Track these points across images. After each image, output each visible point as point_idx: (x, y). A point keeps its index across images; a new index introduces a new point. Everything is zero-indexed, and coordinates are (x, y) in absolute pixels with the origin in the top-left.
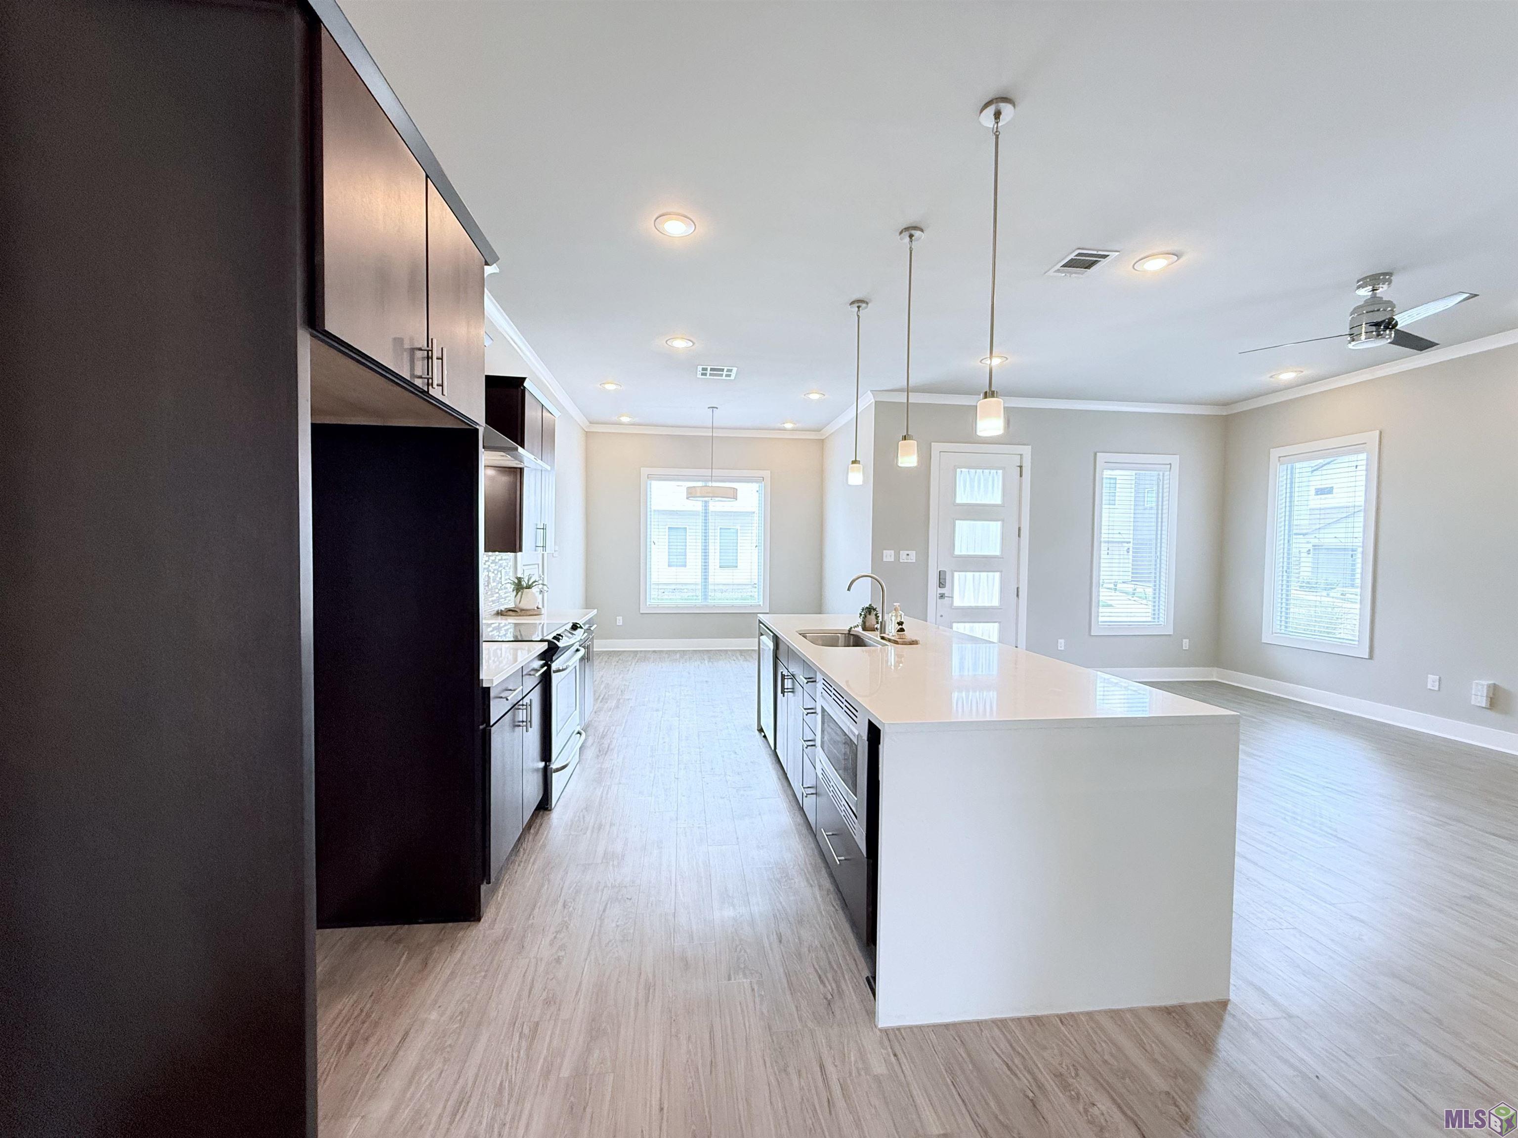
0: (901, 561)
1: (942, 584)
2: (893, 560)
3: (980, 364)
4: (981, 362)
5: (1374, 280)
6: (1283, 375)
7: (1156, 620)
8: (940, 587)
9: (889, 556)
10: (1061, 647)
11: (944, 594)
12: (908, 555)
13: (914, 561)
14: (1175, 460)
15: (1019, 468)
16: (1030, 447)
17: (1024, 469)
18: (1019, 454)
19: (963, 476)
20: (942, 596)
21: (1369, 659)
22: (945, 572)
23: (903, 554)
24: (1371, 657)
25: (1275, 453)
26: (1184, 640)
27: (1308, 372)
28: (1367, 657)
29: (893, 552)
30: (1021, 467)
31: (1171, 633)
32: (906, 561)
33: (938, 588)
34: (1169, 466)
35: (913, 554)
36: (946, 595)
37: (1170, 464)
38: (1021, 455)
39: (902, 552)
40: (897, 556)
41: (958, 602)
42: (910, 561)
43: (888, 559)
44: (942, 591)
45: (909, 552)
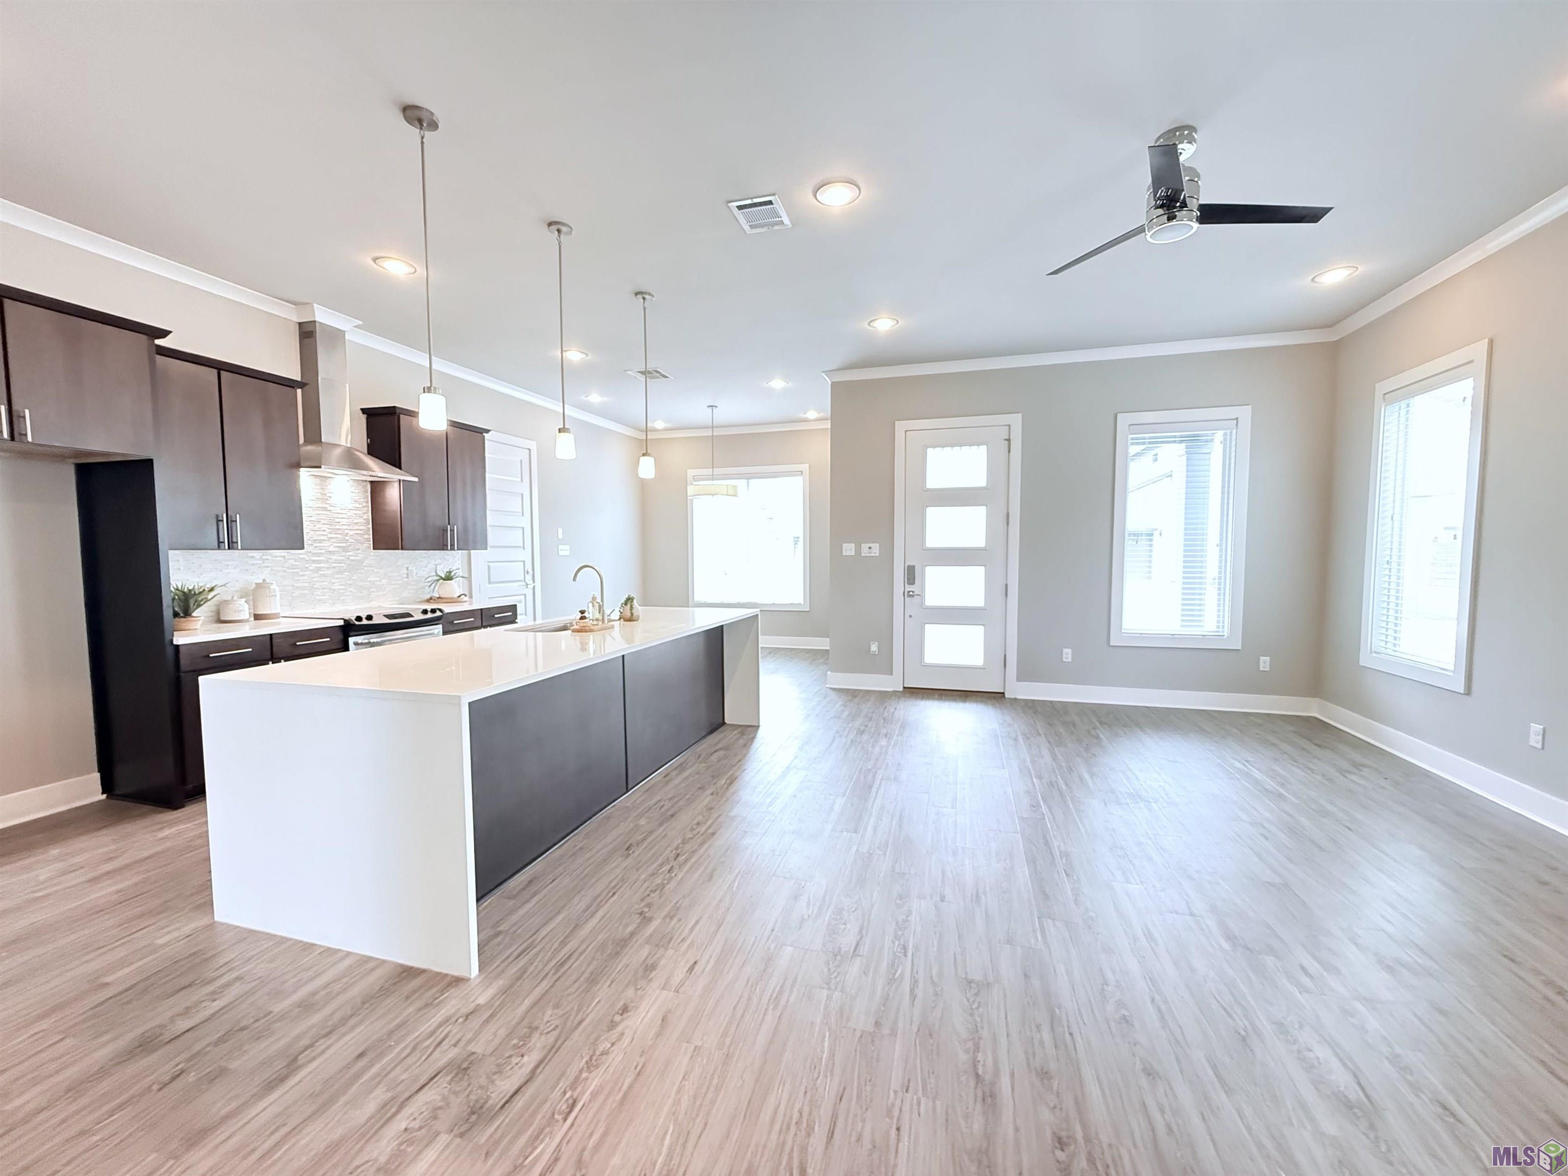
0: (863, 555)
1: (910, 581)
2: (853, 554)
3: (868, 327)
4: (869, 324)
6: (1327, 275)
8: (908, 584)
9: (849, 549)
10: (1067, 658)
11: (913, 592)
12: (870, 548)
13: (877, 555)
14: (1245, 413)
15: (1006, 442)
16: (1020, 415)
17: (1013, 442)
18: (1006, 425)
19: (934, 456)
20: (910, 595)
21: (1465, 694)
22: (914, 567)
23: (865, 547)
24: (1468, 691)
25: (1381, 388)
26: (1262, 658)
28: (1462, 692)
29: (853, 545)
30: (1009, 440)
31: (1241, 647)
32: (868, 555)
33: (906, 585)
34: (1235, 421)
35: (875, 547)
36: (915, 593)
37: (1237, 419)
38: (1009, 426)
39: (863, 545)
40: (858, 550)
41: (930, 601)
42: (873, 555)
43: (849, 554)
44: (913, 588)
45: (872, 545)
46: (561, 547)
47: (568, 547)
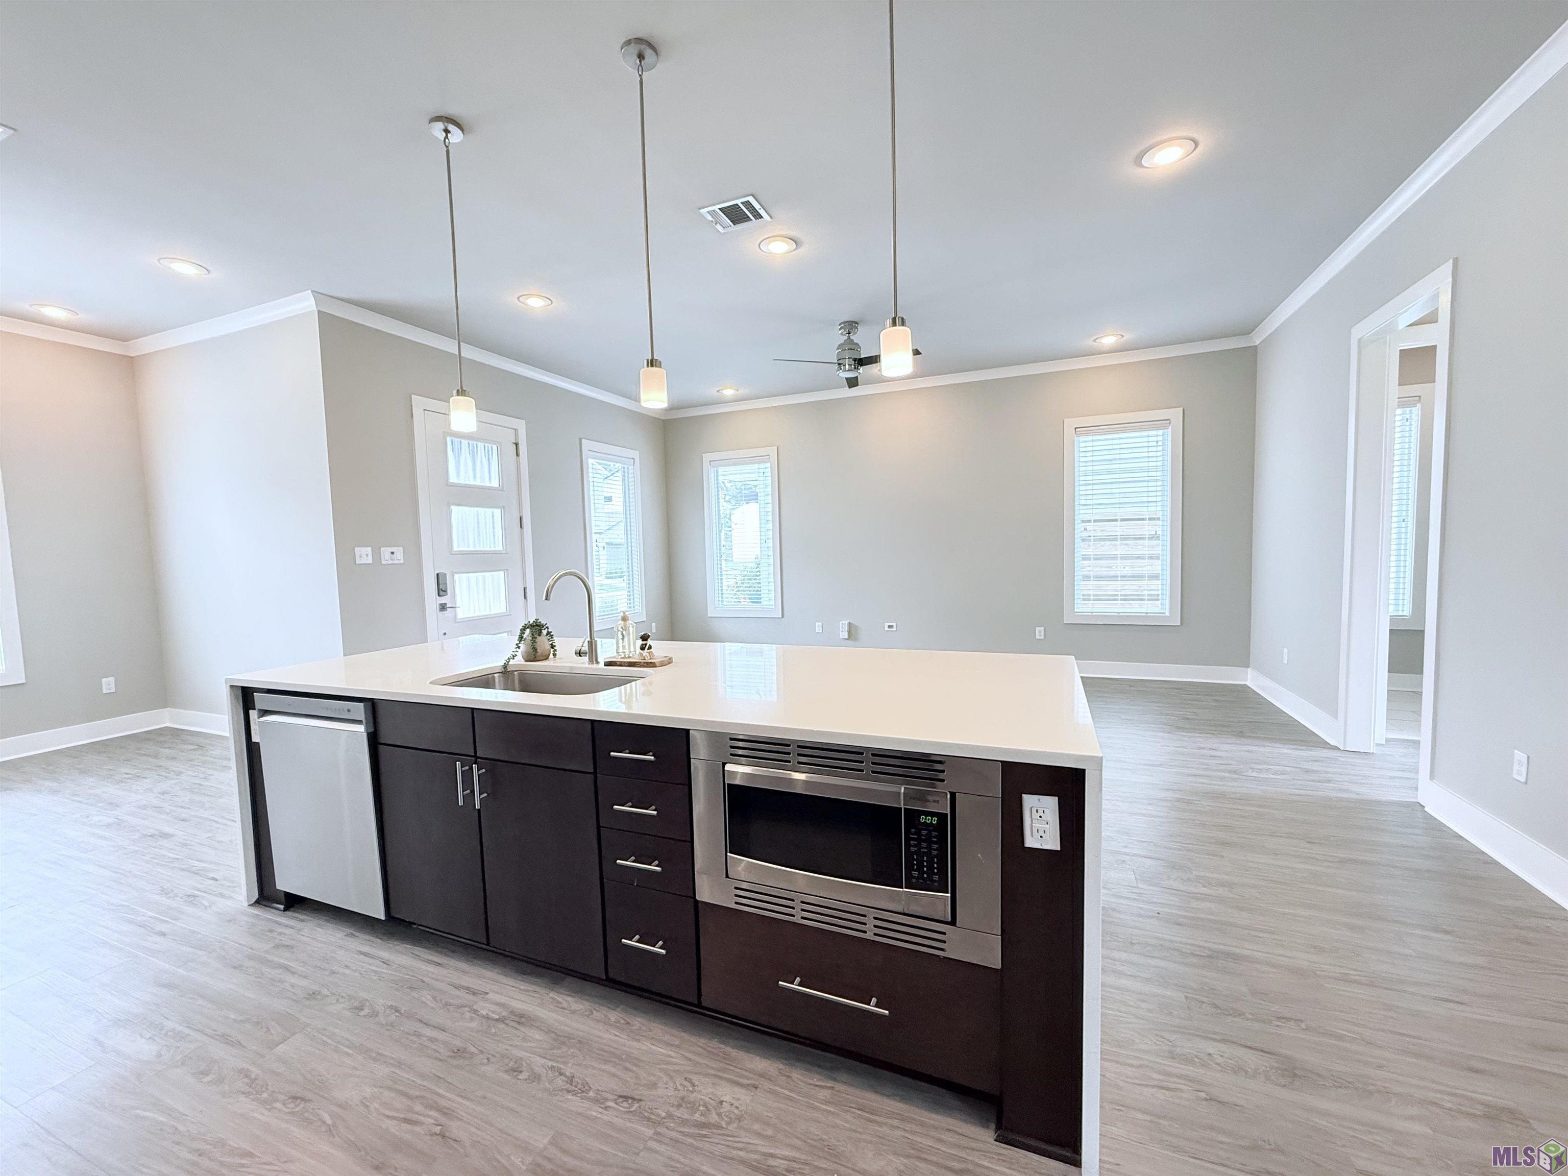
0: (384, 562)
1: (441, 591)
2: (371, 561)
3: (517, 302)
5: (851, 326)
6: (726, 390)
7: (633, 609)
8: (439, 595)
9: (364, 555)
11: (445, 604)
12: (393, 553)
13: (402, 562)
14: (637, 456)
15: (515, 446)
16: (524, 421)
17: (520, 447)
18: (513, 429)
20: (443, 607)
22: (444, 574)
23: (386, 552)
24: (783, 616)
25: (707, 457)
27: (742, 392)
28: (780, 617)
29: (369, 549)
30: (517, 444)
31: (645, 619)
32: (390, 562)
33: (438, 597)
34: (632, 461)
35: (399, 551)
36: (448, 606)
37: (633, 457)
38: (516, 430)
39: (383, 549)
40: (377, 556)
41: (462, 613)
42: (396, 562)
43: (364, 561)
44: (443, 600)
45: (393, 549)
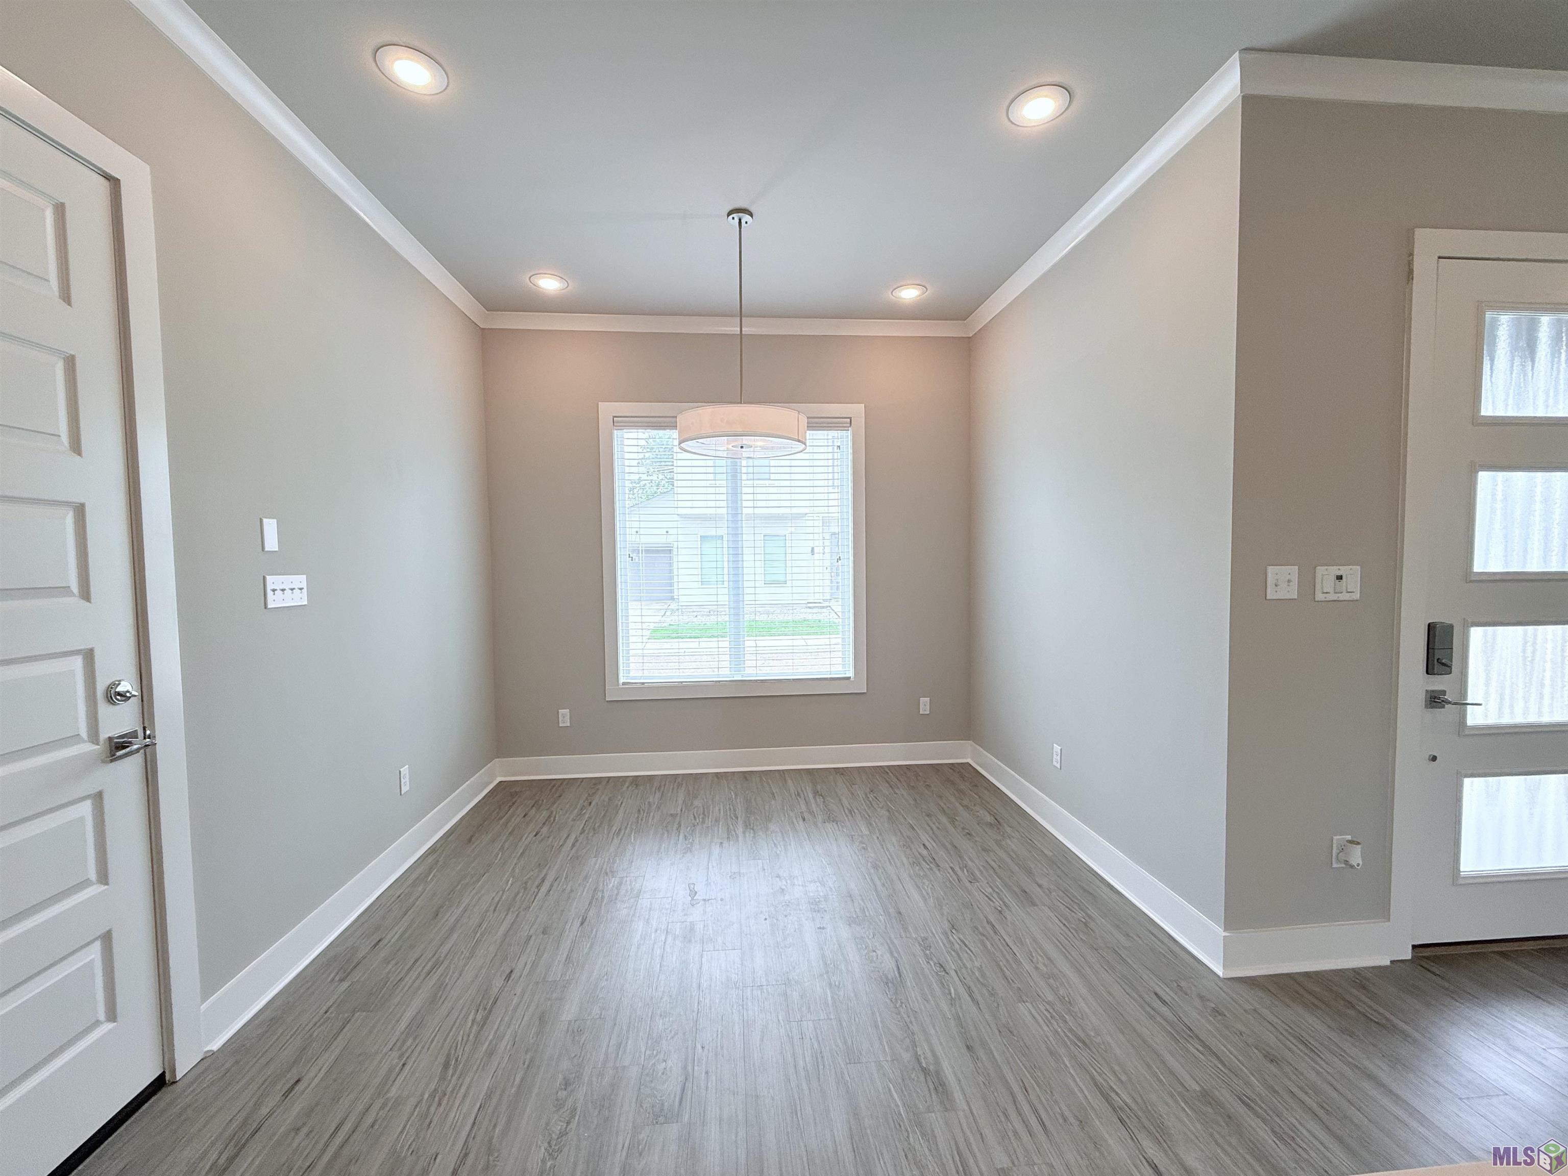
0: (1320, 597)
1: (1435, 664)
2: (1294, 594)
8: (1429, 672)
9: (1283, 582)
11: (1442, 692)
12: (1340, 578)
13: (1357, 596)
20: (1435, 700)
22: (1446, 626)
23: (1325, 575)
29: (1294, 569)
32: (1332, 597)
33: (1426, 674)
35: (1353, 574)
36: (1447, 695)
39: (1320, 570)
40: (1308, 583)
41: (1477, 714)
42: (1345, 596)
43: (1282, 594)
44: (1438, 683)
45: (1343, 570)
46: (273, 581)
47: (300, 580)
